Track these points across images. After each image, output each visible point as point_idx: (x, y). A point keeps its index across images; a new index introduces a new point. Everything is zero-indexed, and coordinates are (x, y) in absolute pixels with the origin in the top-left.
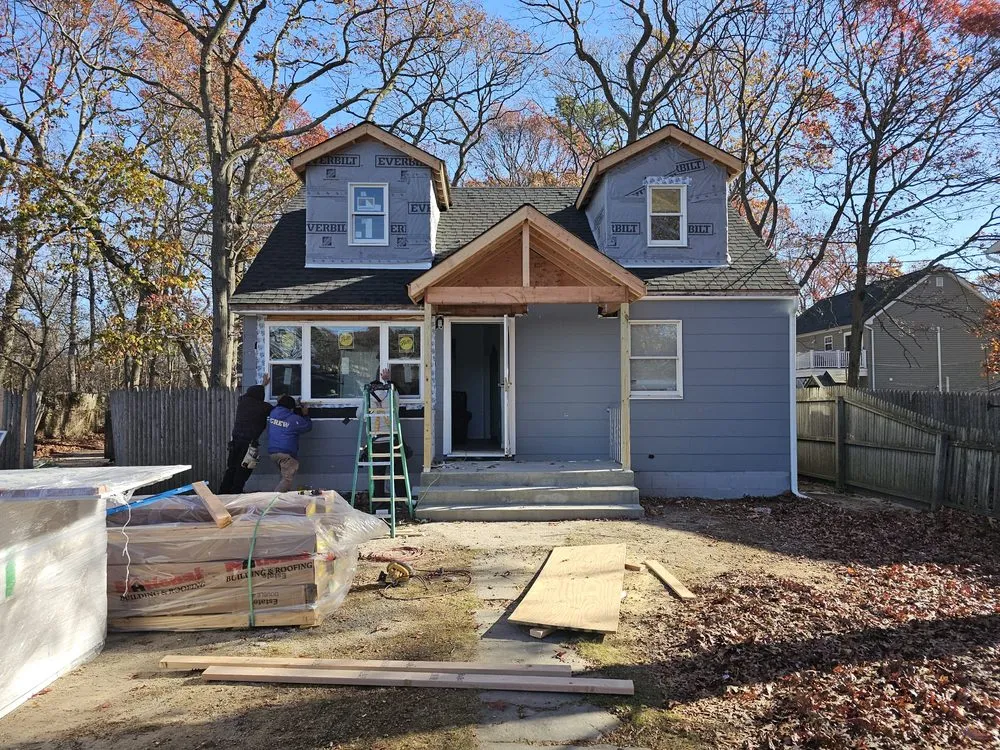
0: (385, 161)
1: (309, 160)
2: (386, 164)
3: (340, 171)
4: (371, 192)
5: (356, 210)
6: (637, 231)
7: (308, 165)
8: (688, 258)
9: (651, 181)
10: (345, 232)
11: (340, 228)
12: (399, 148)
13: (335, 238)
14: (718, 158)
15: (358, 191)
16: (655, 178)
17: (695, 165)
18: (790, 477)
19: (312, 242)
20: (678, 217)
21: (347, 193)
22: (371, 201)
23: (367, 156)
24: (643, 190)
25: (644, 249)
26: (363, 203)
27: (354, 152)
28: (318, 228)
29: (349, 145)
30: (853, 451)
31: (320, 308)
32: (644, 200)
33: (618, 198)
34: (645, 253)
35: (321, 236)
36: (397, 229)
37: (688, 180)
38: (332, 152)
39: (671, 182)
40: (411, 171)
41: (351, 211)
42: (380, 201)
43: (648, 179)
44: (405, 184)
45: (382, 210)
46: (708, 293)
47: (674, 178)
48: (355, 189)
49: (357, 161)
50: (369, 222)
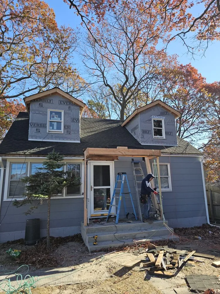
0: (63, 103)
1: (32, 99)
2: (63, 104)
3: (44, 104)
4: (56, 113)
5: (50, 119)
6: (150, 133)
7: (31, 101)
8: (166, 143)
9: (154, 117)
10: (46, 127)
11: (44, 126)
12: (69, 98)
13: (41, 130)
14: (173, 112)
15: (51, 112)
16: (154, 116)
17: (166, 113)
18: (207, 218)
19: (31, 131)
20: (162, 129)
21: (47, 113)
22: (56, 117)
23: (56, 100)
24: (150, 120)
25: (152, 139)
26: (53, 117)
27: (51, 98)
28: (34, 125)
29: (49, 95)
30: (216, 207)
31: (39, 156)
32: (151, 123)
33: (143, 122)
34: (153, 140)
35: (36, 128)
36: (67, 127)
37: (164, 118)
38: (42, 97)
39: (159, 118)
40: (72, 107)
41: (48, 119)
42: (60, 116)
43: (152, 116)
44: (70, 111)
45: (61, 120)
46: (177, 154)
47: (160, 117)
48: (50, 111)
49: (51, 101)
50: (55, 124)
